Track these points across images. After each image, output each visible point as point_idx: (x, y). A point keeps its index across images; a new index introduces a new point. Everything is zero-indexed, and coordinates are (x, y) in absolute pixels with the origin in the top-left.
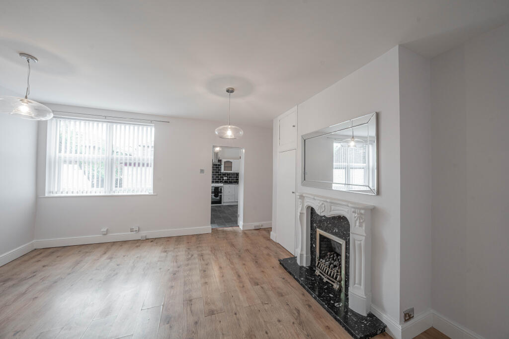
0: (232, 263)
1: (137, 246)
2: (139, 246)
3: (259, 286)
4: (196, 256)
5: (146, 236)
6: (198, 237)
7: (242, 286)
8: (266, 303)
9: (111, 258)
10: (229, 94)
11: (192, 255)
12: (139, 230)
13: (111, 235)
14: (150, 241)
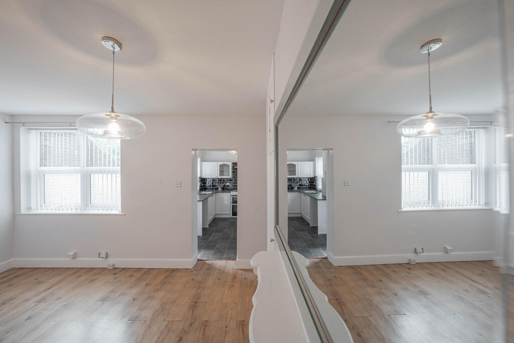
5: (113, 265)
12: (107, 257)
13: (79, 259)
14: (115, 271)
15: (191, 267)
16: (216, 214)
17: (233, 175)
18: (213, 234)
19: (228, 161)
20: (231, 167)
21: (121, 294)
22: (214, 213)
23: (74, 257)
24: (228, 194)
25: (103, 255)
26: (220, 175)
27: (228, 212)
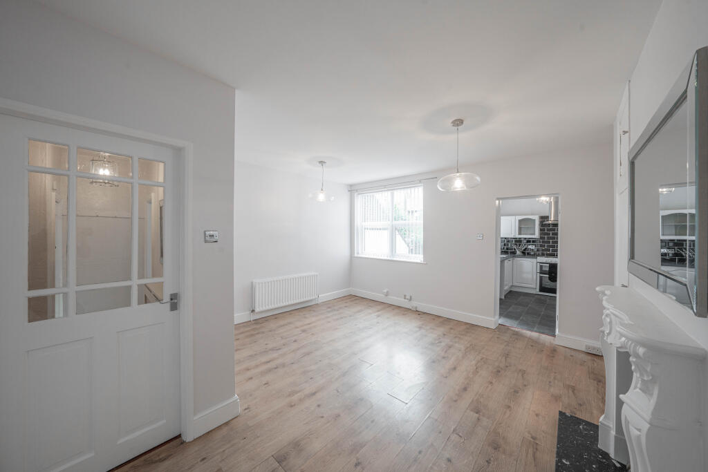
0: (476, 372)
1: (403, 314)
2: (405, 314)
3: (477, 415)
4: (443, 344)
5: (416, 308)
6: (471, 327)
7: (454, 399)
8: (460, 434)
9: (378, 316)
10: (456, 128)
11: (440, 342)
12: (410, 300)
13: (389, 297)
14: (418, 313)
15: (493, 327)
16: (512, 286)
17: (541, 234)
18: (513, 306)
19: (532, 214)
20: (537, 223)
21: (431, 328)
22: (510, 284)
23: (387, 294)
24: (534, 260)
25: (408, 297)
26: (520, 234)
27: (534, 286)
